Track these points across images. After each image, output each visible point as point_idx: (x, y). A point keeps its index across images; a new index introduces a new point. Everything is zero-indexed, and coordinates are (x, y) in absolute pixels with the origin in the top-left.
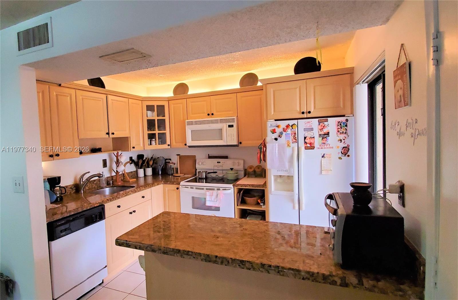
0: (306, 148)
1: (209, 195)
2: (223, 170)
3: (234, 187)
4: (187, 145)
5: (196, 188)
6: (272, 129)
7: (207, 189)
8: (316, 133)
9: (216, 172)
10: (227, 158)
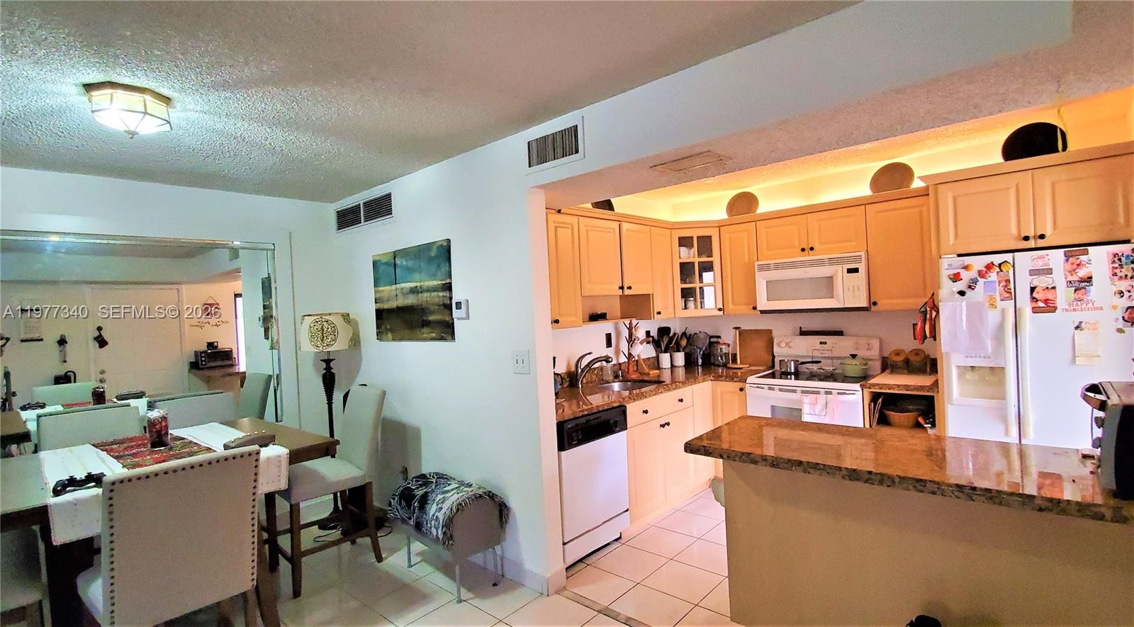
0: (1035, 310)
1: (808, 403)
2: (832, 358)
3: (863, 390)
4: (759, 308)
5: (780, 390)
6: (952, 274)
7: (803, 392)
8: (1059, 278)
9: (820, 362)
10: (842, 335)
